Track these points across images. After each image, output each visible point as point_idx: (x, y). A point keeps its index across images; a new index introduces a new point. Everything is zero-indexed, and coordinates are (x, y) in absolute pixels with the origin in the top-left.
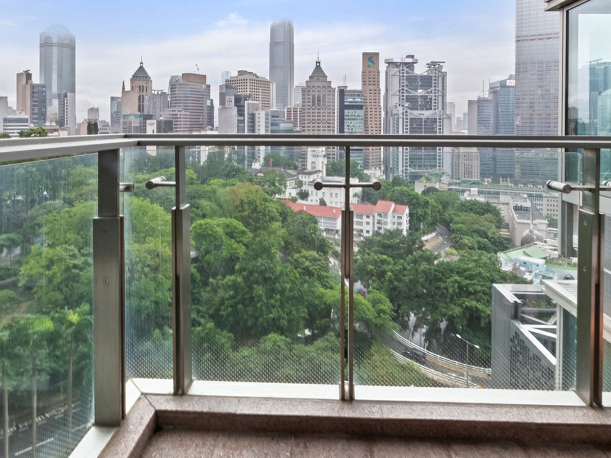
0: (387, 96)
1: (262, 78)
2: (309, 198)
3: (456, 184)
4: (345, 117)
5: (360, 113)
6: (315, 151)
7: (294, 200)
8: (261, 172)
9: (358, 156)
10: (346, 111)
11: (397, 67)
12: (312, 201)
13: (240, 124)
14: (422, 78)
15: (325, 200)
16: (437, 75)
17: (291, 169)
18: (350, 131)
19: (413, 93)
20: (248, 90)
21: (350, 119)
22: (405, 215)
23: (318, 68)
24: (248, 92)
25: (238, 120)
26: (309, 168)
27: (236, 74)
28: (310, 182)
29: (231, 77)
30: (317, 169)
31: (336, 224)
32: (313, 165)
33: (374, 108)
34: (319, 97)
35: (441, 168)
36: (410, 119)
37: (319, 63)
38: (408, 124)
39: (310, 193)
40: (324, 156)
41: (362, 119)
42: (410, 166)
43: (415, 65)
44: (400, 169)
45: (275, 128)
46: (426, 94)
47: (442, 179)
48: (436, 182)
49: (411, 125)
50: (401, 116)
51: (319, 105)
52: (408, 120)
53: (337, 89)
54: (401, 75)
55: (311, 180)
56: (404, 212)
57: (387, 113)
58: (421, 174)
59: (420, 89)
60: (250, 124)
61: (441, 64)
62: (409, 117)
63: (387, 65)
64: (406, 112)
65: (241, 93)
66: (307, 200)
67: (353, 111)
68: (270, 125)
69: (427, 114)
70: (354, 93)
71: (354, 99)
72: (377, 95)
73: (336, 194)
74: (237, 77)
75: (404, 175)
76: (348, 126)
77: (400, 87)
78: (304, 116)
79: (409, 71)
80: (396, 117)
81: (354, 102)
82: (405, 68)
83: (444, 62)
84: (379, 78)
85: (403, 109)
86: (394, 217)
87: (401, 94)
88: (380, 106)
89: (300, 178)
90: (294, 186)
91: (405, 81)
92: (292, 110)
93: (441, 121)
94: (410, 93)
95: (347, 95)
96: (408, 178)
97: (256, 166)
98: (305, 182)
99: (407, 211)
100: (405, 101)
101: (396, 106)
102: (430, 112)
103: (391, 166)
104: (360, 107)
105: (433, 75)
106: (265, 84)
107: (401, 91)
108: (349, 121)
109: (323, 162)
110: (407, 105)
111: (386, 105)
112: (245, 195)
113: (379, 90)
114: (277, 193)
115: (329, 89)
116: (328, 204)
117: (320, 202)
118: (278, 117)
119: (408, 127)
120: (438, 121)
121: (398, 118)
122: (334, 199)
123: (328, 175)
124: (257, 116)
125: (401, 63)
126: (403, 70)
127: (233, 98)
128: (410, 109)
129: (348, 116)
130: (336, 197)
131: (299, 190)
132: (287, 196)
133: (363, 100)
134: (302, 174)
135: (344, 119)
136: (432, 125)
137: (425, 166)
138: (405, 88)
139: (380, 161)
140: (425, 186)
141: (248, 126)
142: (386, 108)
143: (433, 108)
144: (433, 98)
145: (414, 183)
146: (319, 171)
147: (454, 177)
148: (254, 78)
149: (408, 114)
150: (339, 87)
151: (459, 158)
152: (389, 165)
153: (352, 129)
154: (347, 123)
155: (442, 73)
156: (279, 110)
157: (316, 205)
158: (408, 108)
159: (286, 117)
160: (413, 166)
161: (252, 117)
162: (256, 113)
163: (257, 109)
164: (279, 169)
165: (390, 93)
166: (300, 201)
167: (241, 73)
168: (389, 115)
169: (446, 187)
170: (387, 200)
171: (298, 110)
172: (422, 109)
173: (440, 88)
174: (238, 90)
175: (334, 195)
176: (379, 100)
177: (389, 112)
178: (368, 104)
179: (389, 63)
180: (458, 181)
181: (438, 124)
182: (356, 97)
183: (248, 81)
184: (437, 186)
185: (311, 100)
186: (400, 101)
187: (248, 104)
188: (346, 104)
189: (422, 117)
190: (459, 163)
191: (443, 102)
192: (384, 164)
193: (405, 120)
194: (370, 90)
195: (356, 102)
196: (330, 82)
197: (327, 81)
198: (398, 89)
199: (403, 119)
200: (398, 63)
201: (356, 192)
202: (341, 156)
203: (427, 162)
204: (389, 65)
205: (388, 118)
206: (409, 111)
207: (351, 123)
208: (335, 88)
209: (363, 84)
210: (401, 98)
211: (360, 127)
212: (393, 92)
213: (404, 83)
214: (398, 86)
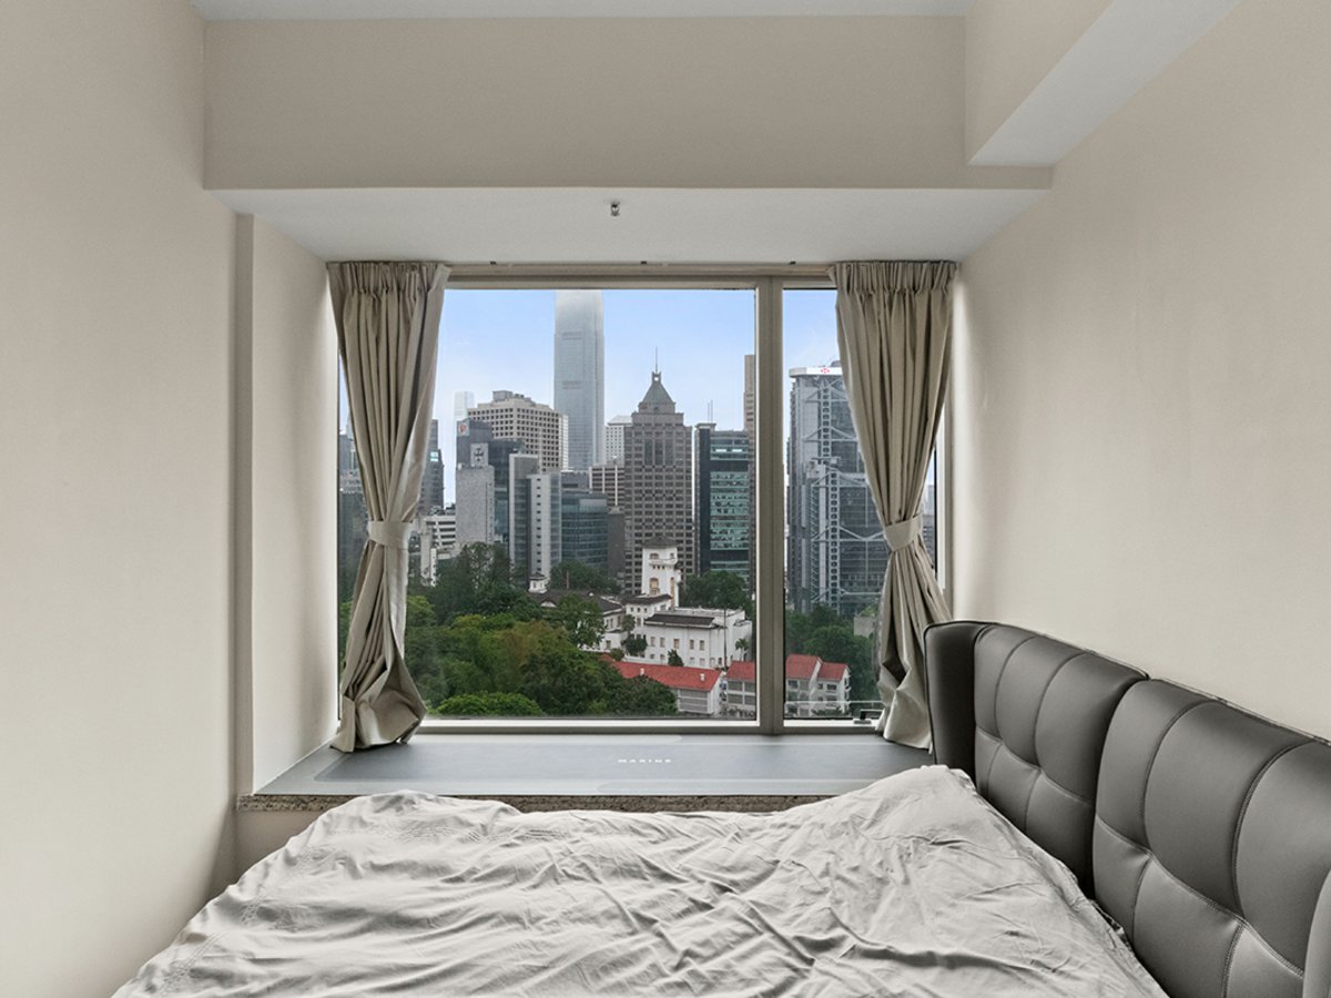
0: (794, 442)
1: (544, 406)
2: (648, 652)
4: (712, 487)
5: (745, 476)
6: (656, 555)
7: (616, 656)
8: (548, 600)
9: (739, 566)
10: (713, 474)
11: (815, 386)
12: (652, 656)
13: (500, 502)
15: (679, 654)
17: (606, 593)
18: (723, 514)
19: (845, 437)
20: (515, 431)
21: (721, 491)
22: (843, 682)
23: (656, 386)
24: (515, 436)
25: (496, 493)
26: (646, 590)
27: (489, 399)
28: (649, 619)
29: (479, 405)
30: (662, 592)
31: (706, 702)
32: (654, 585)
34: (658, 445)
36: (841, 489)
37: (659, 376)
38: (838, 500)
39: (648, 641)
40: (676, 567)
41: (745, 491)
42: (842, 584)
44: (822, 590)
45: (570, 508)
49: (842, 501)
50: (823, 483)
51: (658, 462)
52: (838, 492)
53: (694, 429)
54: (822, 400)
55: (651, 616)
56: (841, 678)
57: (794, 477)
58: (864, 600)
60: (520, 501)
62: (838, 486)
63: (794, 380)
64: (833, 475)
65: (499, 437)
66: (643, 656)
67: (728, 474)
68: (560, 502)
70: (730, 438)
71: (729, 449)
73: (702, 642)
74: (491, 405)
75: (830, 602)
76: (718, 504)
77: (819, 425)
78: (628, 485)
79: (837, 393)
80: (813, 485)
81: (729, 456)
82: (829, 386)
85: (827, 469)
86: (821, 687)
87: (822, 440)
89: (628, 612)
90: (615, 627)
91: (829, 414)
92: (603, 472)
94: (840, 437)
95: (714, 442)
96: (838, 608)
97: (538, 587)
98: (639, 620)
99: (846, 675)
100: (830, 453)
101: (812, 463)
103: (804, 585)
104: (741, 466)
106: (551, 419)
107: (823, 433)
108: (721, 495)
109: (672, 579)
110: (834, 461)
111: (794, 461)
112: (539, 646)
114: (586, 642)
115: (680, 430)
116: (686, 663)
117: (670, 659)
118: (576, 486)
119: (838, 506)
121: (817, 489)
122: (696, 653)
123: (682, 605)
124: (534, 484)
125: (822, 377)
126: (825, 391)
127: (485, 447)
128: (841, 469)
129: (717, 483)
130: (702, 649)
131: (625, 635)
132: (603, 648)
133: (746, 452)
134: (631, 602)
135: (709, 490)
137: (872, 581)
138: (831, 427)
140: (875, 622)
141: (516, 505)
142: (794, 468)
145: (851, 618)
146: (667, 597)
148: (526, 406)
149: (837, 478)
150: (699, 425)
152: (800, 581)
153: (726, 511)
154: (715, 498)
156: (576, 472)
157: (660, 667)
158: (836, 466)
159: (591, 487)
160: (847, 585)
161: (525, 488)
162: (533, 478)
163: (534, 471)
164: (584, 593)
165: (802, 436)
166: (628, 658)
167: (501, 396)
168: (799, 482)
170: (805, 654)
171: (616, 472)
174: (494, 432)
175: (697, 644)
177: (799, 474)
179: (797, 377)
182: (733, 444)
183: (515, 413)
185: (643, 452)
186: (819, 454)
187: (516, 459)
188: (713, 459)
189: (862, 484)
192: (789, 580)
193: (831, 492)
195: (735, 455)
196: (682, 415)
197: (674, 414)
198: (816, 429)
199: (827, 489)
200: (815, 376)
201: (742, 637)
202: (705, 565)
203: (876, 576)
204: (798, 380)
205: (797, 488)
206: (839, 473)
207: (724, 497)
208: (691, 428)
209: (748, 420)
210: (823, 447)
211: (741, 505)
212: (807, 436)
213: (828, 416)
214: (816, 424)
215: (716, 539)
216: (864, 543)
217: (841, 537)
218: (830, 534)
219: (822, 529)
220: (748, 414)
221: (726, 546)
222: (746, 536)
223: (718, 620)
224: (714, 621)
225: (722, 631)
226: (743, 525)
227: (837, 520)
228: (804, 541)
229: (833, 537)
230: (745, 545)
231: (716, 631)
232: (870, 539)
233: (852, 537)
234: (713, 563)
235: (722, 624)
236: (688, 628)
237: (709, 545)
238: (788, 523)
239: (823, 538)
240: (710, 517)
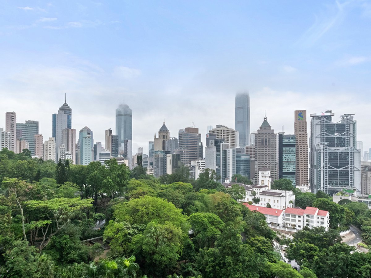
0: (312, 138)
1: (231, 129)
2: (260, 202)
3: (365, 198)
4: (283, 152)
5: (294, 149)
6: (263, 173)
7: (250, 203)
8: (230, 185)
9: (292, 177)
10: (284, 148)
11: (319, 119)
12: (262, 204)
13: (217, 157)
14: (338, 125)
15: (270, 204)
16: (349, 123)
17: (248, 184)
18: (287, 161)
19: (331, 136)
20: (222, 136)
21: (286, 153)
22: (326, 217)
23: (265, 122)
24: (222, 138)
25: (216, 154)
26: (260, 184)
27: (215, 127)
28: (261, 193)
29: (212, 129)
30: (265, 185)
31: (277, 220)
32: (263, 182)
33: (303, 146)
34: (266, 140)
35: (353, 186)
36: (329, 153)
37: (266, 118)
38: (328, 156)
39: (260, 199)
40: (270, 177)
41: (294, 153)
42: (329, 184)
43: (332, 117)
44: (322, 186)
45: (238, 159)
46: (341, 136)
47: (354, 194)
48: (349, 196)
49: (329, 157)
50: (322, 151)
51: (266, 144)
52: (328, 154)
53: (277, 134)
54: (322, 124)
55: (261, 192)
56: (326, 216)
57: (312, 149)
58: (337, 190)
59: (336, 133)
60: (224, 157)
61: (352, 116)
62: (328, 152)
63: (312, 118)
65: (218, 138)
66: (259, 204)
67: (289, 148)
68: (235, 157)
69: (341, 149)
70: (289, 137)
72: (305, 137)
73: (278, 201)
74: (216, 129)
75: (325, 190)
76: (285, 158)
77: (321, 132)
78: (256, 152)
79: (328, 121)
80: (318, 152)
81: (289, 142)
82: (325, 119)
83: (354, 114)
84: (306, 127)
85: (324, 146)
86: (318, 218)
87: (322, 137)
88: (307, 144)
89: (254, 190)
90: (250, 194)
91: (325, 128)
92: (249, 148)
93: (353, 154)
94: (329, 136)
95: (284, 138)
96: (328, 192)
97: (227, 182)
98: (258, 193)
99: (328, 214)
100: (325, 141)
101: (318, 144)
102: (344, 148)
103: (315, 184)
104: (293, 146)
105: (346, 123)
106: (232, 132)
107: (322, 135)
108: (286, 155)
109: (268, 181)
110: (326, 143)
111: (312, 144)
112: (220, 199)
113: (307, 134)
114: (240, 199)
115: (273, 135)
116: (272, 207)
117: (267, 206)
118: (240, 152)
119: (328, 158)
120: (350, 154)
121: (320, 153)
122: (276, 203)
123: (271, 189)
124: (228, 152)
125: (322, 116)
126: (323, 121)
127: (213, 141)
128: (329, 146)
129: (285, 151)
130: (278, 203)
131: (253, 197)
132: (246, 200)
133: (295, 141)
134: (255, 187)
135: (282, 153)
136: (346, 157)
137: (340, 184)
138: (325, 133)
139: (307, 181)
140: (341, 198)
141: (222, 157)
142: (312, 146)
143: (346, 145)
144: (346, 138)
145: (332, 195)
146: (266, 186)
147: (363, 192)
148: (226, 129)
149: (327, 149)
150: (279, 133)
151: (367, 180)
152: (314, 183)
153: (288, 160)
154: (284, 155)
155: (353, 121)
156: (241, 148)
157: (264, 207)
158: (327, 145)
159: (245, 152)
160: (331, 184)
161: (225, 152)
162: (227, 150)
163: (228, 148)
164: (241, 184)
165: (314, 136)
166: (254, 204)
167: (218, 126)
168: (314, 150)
169: (357, 200)
170: (313, 207)
171: (253, 148)
172: (337, 146)
173: (352, 132)
174: (217, 137)
175: (276, 201)
176: (307, 140)
177: (314, 148)
178: (299, 143)
179: (313, 117)
180: (366, 196)
181: (350, 156)
182: (290, 139)
183: (222, 131)
184: (350, 198)
185: (261, 142)
186: (321, 141)
187: (222, 144)
188: (283, 143)
189: (337, 151)
190: (367, 183)
191: (354, 141)
192: (310, 182)
193: (325, 154)
194: (300, 135)
195: (291, 142)
196: (273, 130)
197: (271, 130)
198: (320, 133)
199: (324, 153)
200: (319, 116)
201: (291, 200)
202: (281, 177)
203: (342, 182)
204: (313, 118)
205: (313, 153)
206: (328, 148)
207: (287, 156)
208: (276, 134)
209: (295, 131)
210: (322, 139)
211: (293, 158)
212: (316, 135)
213: (324, 129)
214: (320, 131)
215: (285, 168)
216: (338, 171)
217: (329, 168)
218: (325, 167)
219: (322, 166)
220: (295, 129)
221: (288, 171)
222: (295, 168)
223: (283, 194)
224: (282, 194)
225: (284, 197)
226: (294, 164)
227: (328, 163)
228: (315, 170)
229: (326, 168)
230: (294, 171)
231: (282, 197)
232: (340, 169)
233: (333, 169)
234: (283, 176)
235: (285, 195)
236: (273, 196)
237: (282, 171)
238: (310, 164)
239: (322, 169)
240: (282, 162)
